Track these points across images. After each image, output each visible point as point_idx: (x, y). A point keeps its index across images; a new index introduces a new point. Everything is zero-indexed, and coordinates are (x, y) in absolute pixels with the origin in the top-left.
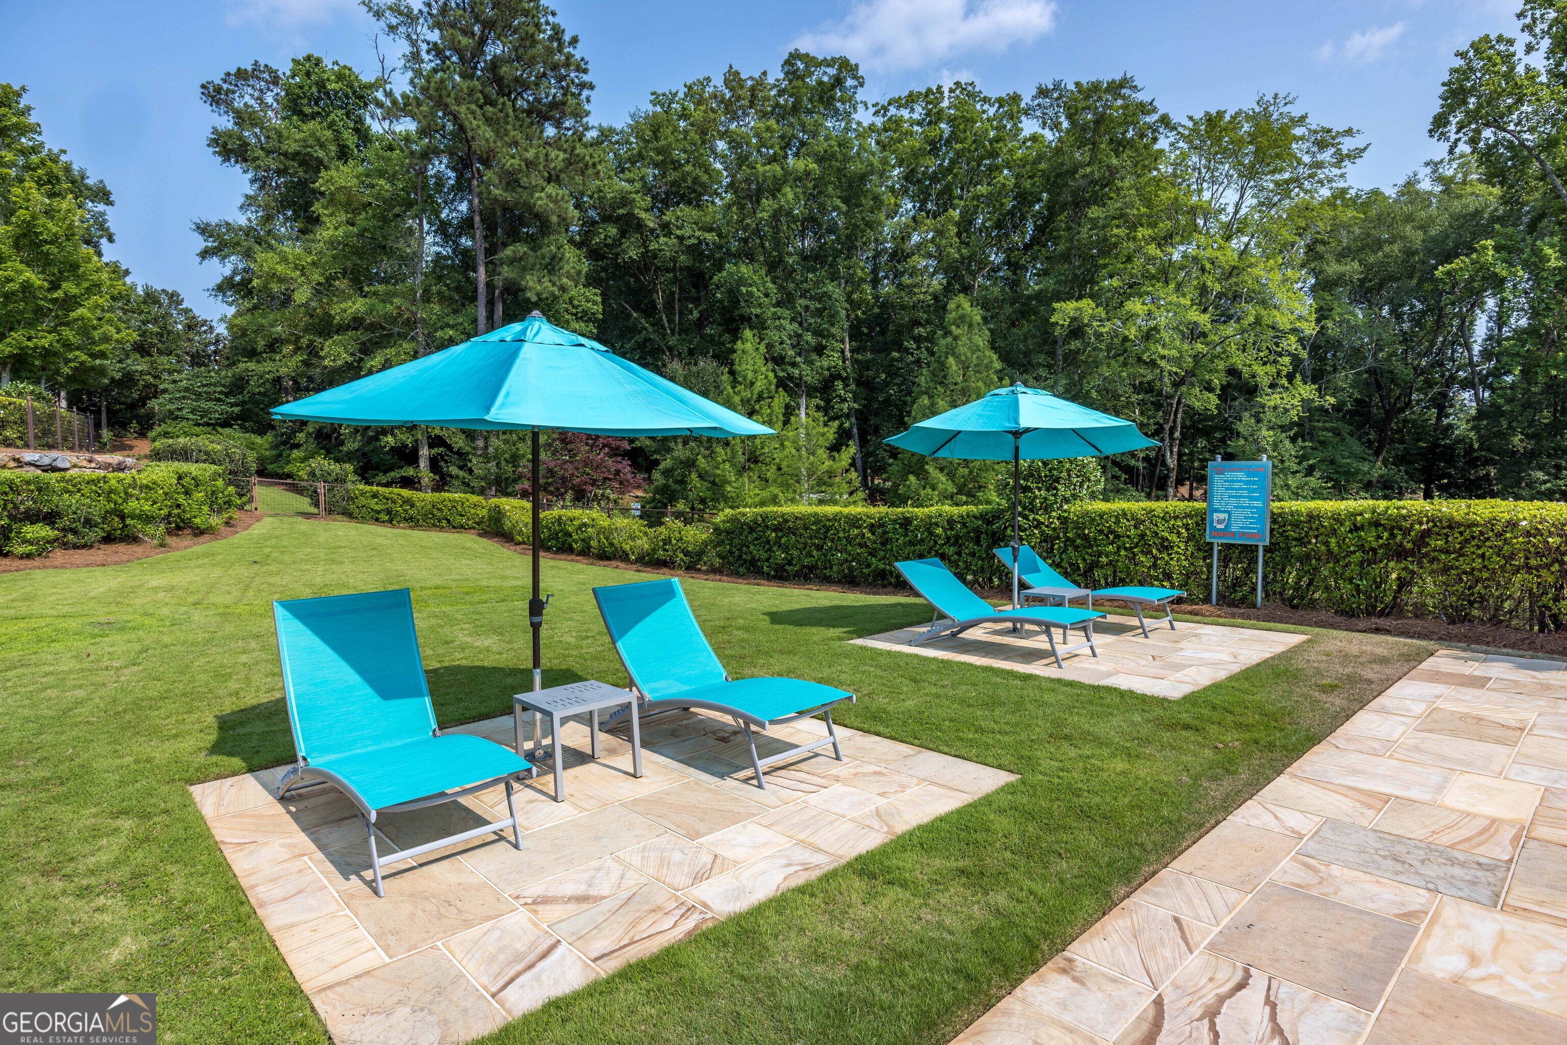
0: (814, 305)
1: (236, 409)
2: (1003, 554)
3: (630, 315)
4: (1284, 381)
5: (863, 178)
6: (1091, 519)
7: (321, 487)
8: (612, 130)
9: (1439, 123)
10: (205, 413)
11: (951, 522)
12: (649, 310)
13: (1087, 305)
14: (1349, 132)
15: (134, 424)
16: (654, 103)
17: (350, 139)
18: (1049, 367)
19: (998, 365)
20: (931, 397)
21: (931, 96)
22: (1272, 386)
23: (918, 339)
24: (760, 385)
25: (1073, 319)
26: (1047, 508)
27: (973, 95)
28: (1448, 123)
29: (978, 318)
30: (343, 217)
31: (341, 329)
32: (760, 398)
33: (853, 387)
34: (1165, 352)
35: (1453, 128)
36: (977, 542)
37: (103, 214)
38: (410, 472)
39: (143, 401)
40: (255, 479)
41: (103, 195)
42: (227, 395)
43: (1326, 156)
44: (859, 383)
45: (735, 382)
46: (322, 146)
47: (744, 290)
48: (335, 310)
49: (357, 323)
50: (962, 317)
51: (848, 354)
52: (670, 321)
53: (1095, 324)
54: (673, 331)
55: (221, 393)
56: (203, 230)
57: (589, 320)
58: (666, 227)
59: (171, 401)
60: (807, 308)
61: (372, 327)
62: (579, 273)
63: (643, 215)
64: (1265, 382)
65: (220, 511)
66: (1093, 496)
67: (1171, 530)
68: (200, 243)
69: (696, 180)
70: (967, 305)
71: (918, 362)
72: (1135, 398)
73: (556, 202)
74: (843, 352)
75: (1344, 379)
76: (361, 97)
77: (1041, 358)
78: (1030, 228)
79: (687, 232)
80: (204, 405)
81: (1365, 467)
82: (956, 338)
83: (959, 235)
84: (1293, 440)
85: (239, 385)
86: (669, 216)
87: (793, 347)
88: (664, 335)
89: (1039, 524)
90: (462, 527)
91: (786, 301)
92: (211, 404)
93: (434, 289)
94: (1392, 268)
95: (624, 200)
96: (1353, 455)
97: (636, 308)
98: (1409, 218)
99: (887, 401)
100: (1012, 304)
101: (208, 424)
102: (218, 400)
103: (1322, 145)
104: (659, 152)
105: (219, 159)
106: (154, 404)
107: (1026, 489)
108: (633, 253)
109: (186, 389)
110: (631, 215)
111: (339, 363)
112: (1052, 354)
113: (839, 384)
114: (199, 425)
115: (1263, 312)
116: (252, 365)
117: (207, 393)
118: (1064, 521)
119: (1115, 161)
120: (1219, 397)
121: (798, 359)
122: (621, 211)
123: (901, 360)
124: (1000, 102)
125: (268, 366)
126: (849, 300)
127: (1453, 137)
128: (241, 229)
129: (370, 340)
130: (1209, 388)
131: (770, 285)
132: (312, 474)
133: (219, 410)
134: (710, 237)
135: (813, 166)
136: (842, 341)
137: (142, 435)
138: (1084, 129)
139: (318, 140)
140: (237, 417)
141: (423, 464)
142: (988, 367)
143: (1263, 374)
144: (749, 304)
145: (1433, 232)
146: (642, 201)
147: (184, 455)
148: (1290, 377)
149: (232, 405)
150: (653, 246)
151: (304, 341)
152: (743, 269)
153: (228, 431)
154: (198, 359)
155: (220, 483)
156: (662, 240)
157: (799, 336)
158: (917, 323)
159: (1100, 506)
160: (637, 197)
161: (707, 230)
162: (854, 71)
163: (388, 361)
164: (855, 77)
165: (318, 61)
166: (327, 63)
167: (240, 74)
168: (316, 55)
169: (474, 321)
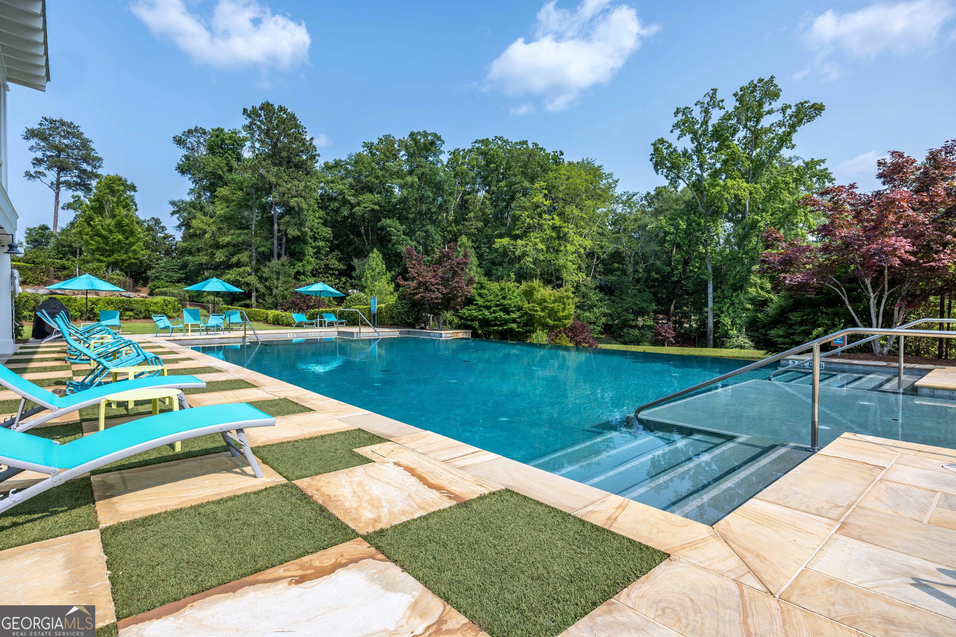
1: (183, 276)
3: (349, 237)
7: (211, 306)
8: (340, 161)
10: (171, 277)
12: (359, 235)
13: (506, 240)
15: (141, 281)
25: (504, 246)
29: (470, 244)
30: (225, 205)
31: (223, 246)
37: (133, 196)
38: (248, 302)
39: (145, 272)
40: (188, 303)
41: (133, 188)
42: (180, 270)
45: (369, 269)
46: (221, 169)
47: (389, 229)
48: (220, 240)
49: (228, 244)
50: (463, 244)
52: (367, 239)
53: (511, 248)
54: (369, 244)
55: (177, 269)
56: (173, 203)
57: (326, 241)
58: (359, 203)
59: (157, 272)
60: (419, 235)
61: (234, 246)
63: (350, 198)
65: (176, 312)
68: (172, 209)
69: (372, 183)
70: (465, 239)
76: (239, 145)
79: (367, 205)
80: (170, 274)
85: (184, 266)
86: (361, 198)
88: (364, 245)
90: (258, 321)
92: (173, 273)
93: (258, 232)
95: (341, 193)
97: (353, 234)
101: (171, 282)
102: (176, 272)
104: (358, 172)
105: (180, 174)
106: (149, 273)
108: (346, 213)
109: (163, 267)
110: (345, 198)
114: (169, 282)
116: (190, 258)
117: (172, 269)
122: (340, 197)
125: (197, 258)
128: (187, 203)
129: (231, 251)
131: (400, 228)
132: (208, 301)
133: (176, 276)
134: (376, 207)
137: (144, 285)
140: (183, 279)
141: (253, 299)
146: (349, 193)
147: (165, 294)
149: (182, 274)
150: (354, 211)
151: (209, 251)
152: (389, 221)
153: (179, 284)
154: (168, 253)
155: (176, 303)
160: (346, 191)
161: (375, 204)
162: (439, 138)
163: (239, 259)
164: (441, 140)
165: (222, 130)
166: (226, 131)
167: (190, 132)
168: (221, 127)
169: (273, 244)
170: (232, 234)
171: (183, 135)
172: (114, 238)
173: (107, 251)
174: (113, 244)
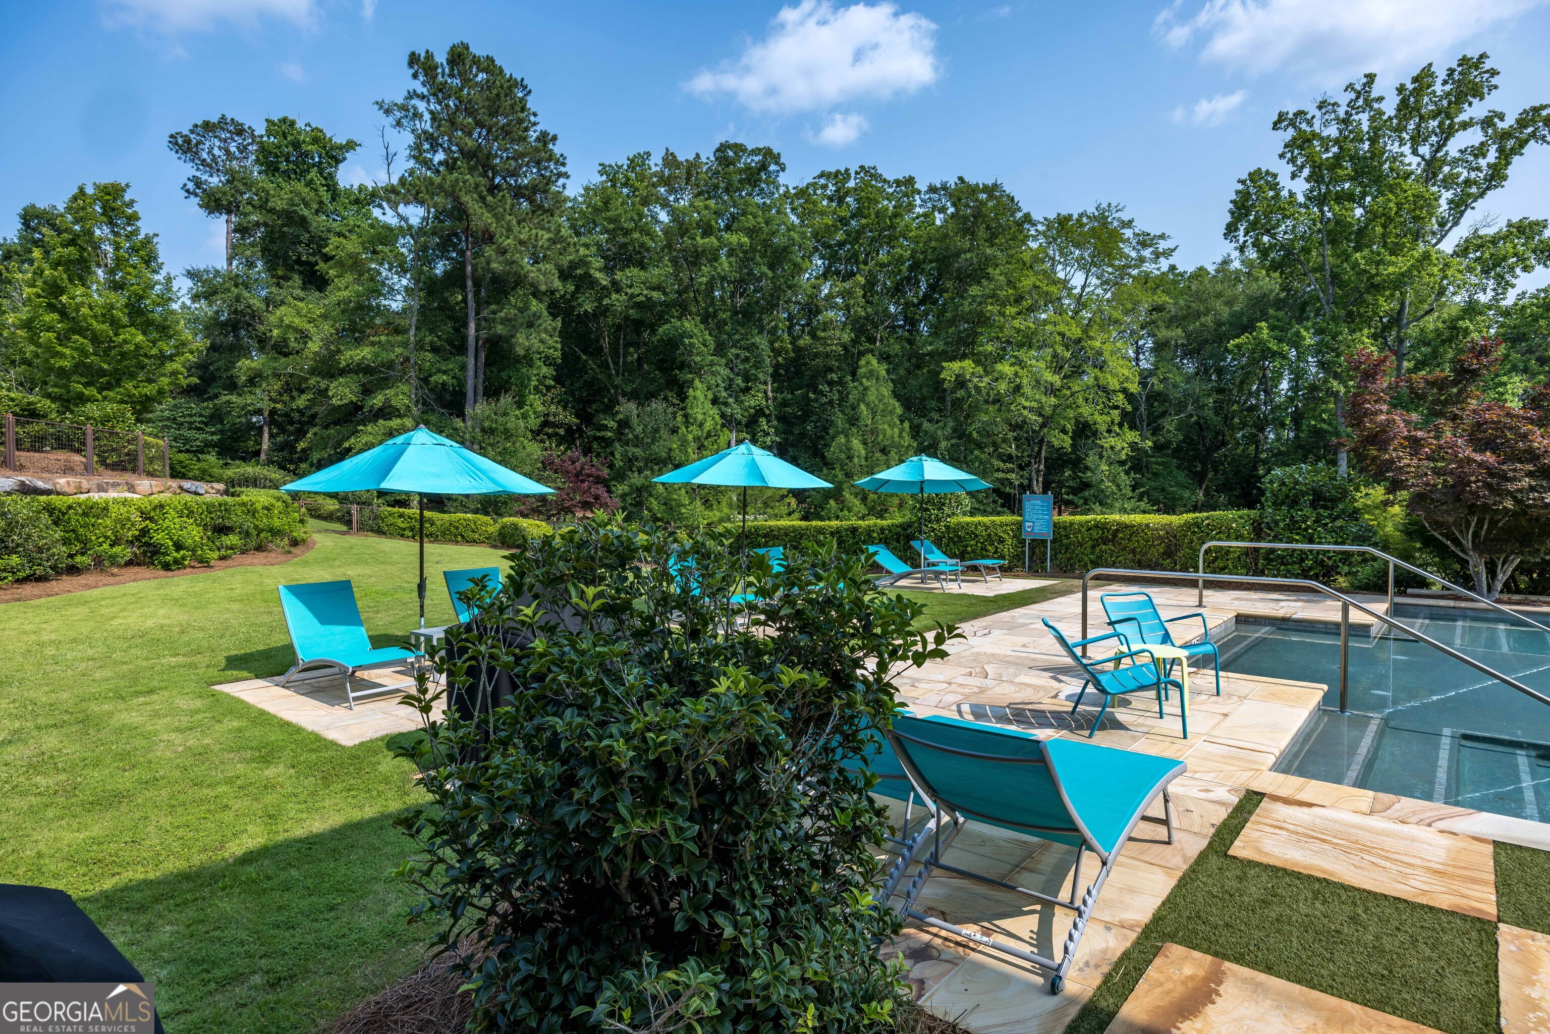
0: (744, 354)
1: (215, 438)
2: (915, 544)
3: (579, 358)
4: (1116, 428)
5: (785, 249)
6: (961, 526)
7: (355, 509)
9: (1231, 230)
10: (187, 441)
11: (882, 529)
12: (597, 353)
13: (968, 364)
14: (1162, 237)
16: (601, 173)
17: (326, 197)
18: (940, 411)
19: (899, 411)
20: (846, 436)
21: (841, 177)
22: (1109, 431)
23: (831, 383)
24: (708, 425)
25: (957, 376)
26: (938, 521)
27: (877, 177)
28: (1237, 229)
29: (884, 373)
31: (343, 372)
32: (709, 435)
33: (775, 423)
34: (1027, 404)
35: (1241, 232)
36: (898, 541)
42: (206, 424)
43: (1147, 253)
44: (779, 419)
45: (687, 423)
46: (307, 205)
47: (686, 341)
48: (342, 357)
49: (362, 366)
50: (871, 372)
51: (770, 394)
52: (616, 363)
53: (975, 380)
54: (617, 374)
55: (201, 422)
58: (616, 286)
60: (737, 356)
61: (370, 370)
62: (554, 329)
63: (598, 275)
64: (1103, 428)
66: (964, 514)
67: (1005, 532)
69: (642, 245)
70: (874, 362)
71: (831, 402)
72: (1011, 435)
73: (544, 274)
74: (765, 392)
75: (1170, 424)
76: (332, 157)
77: (933, 404)
78: (923, 287)
79: (636, 291)
80: (188, 434)
81: (1187, 494)
82: (866, 389)
83: (864, 296)
84: (1127, 473)
85: (219, 415)
86: (619, 276)
87: (726, 389)
89: (933, 530)
90: (475, 541)
91: (720, 349)
92: (192, 433)
93: (427, 339)
94: (1206, 335)
95: (582, 263)
96: (1178, 484)
98: (1219, 295)
99: (803, 435)
100: (909, 360)
101: (188, 451)
102: (199, 429)
103: (1144, 245)
104: (611, 220)
107: (927, 510)
108: (589, 307)
109: (168, 419)
110: (587, 275)
111: (345, 401)
112: (942, 399)
113: (763, 421)
114: (180, 451)
115: (1100, 374)
116: (234, 398)
117: (191, 423)
118: (948, 528)
119: (988, 251)
120: (1072, 438)
121: (731, 400)
122: (579, 272)
123: (816, 400)
124: (898, 183)
126: (773, 350)
127: (1242, 239)
129: (369, 382)
130: (1064, 431)
131: (708, 337)
134: (655, 295)
135: (745, 240)
136: (765, 383)
138: (965, 218)
139: (303, 200)
142: (892, 412)
143: (1101, 421)
144: (690, 353)
145: (1236, 308)
146: (597, 263)
148: (1121, 425)
149: (213, 434)
150: (606, 301)
152: (687, 324)
156: (614, 296)
157: (731, 380)
158: (830, 370)
159: (968, 519)
160: (593, 260)
161: (653, 289)
162: (776, 158)
163: (387, 400)
164: (777, 163)
165: (292, 124)
166: (300, 124)
167: (208, 127)
168: (291, 117)
169: (463, 368)
170: (373, 344)
171: (192, 132)
172: (125, 341)
173: (102, 373)
174: (123, 355)
